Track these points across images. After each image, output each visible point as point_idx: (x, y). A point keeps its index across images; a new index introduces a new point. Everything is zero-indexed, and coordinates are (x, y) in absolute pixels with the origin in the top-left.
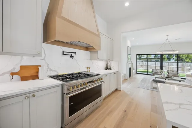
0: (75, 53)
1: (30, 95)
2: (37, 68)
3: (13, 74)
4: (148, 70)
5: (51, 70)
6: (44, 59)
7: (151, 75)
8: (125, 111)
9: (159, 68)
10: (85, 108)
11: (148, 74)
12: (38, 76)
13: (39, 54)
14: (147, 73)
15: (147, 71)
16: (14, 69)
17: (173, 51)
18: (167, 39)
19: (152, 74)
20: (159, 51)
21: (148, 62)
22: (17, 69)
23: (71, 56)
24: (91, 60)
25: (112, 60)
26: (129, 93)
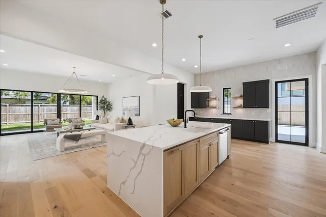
4: (32, 122)
7: (42, 131)
8: (56, 207)
9: (55, 116)
11: (32, 132)
14: (30, 130)
15: (30, 125)
18: (74, 73)
19: (45, 129)
20: (63, 89)
21: (32, 106)
26: (27, 179)
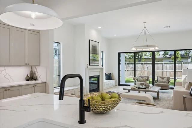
17: (147, 46)
25: (39, 66)
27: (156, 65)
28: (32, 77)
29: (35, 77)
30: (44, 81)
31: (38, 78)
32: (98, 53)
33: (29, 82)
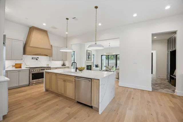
0: (38, 58)
1: (19, 71)
2: (21, 64)
3: (13, 66)
5: (26, 65)
6: (24, 61)
10: (40, 79)
12: (21, 67)
13: (22, 59)
16: (13, 65)
22: (14, 65)
23: (37, 59)
24: (50, 61)
27: (117, 61)
28: (64, 65)
29: (65, 65)
30: (68, 66)
31: (66, 65)
32: (91, 55)
33: (63, 66)
